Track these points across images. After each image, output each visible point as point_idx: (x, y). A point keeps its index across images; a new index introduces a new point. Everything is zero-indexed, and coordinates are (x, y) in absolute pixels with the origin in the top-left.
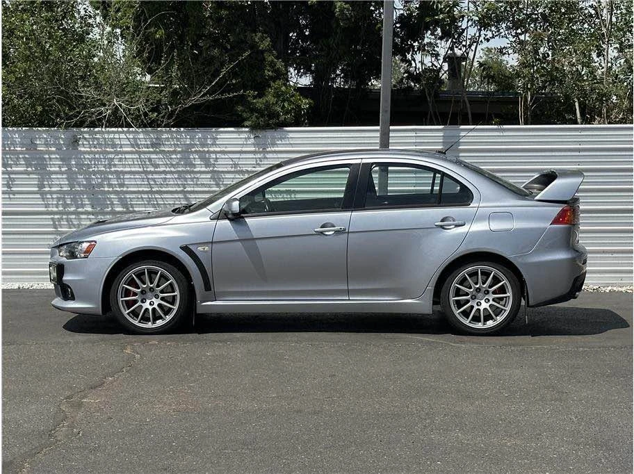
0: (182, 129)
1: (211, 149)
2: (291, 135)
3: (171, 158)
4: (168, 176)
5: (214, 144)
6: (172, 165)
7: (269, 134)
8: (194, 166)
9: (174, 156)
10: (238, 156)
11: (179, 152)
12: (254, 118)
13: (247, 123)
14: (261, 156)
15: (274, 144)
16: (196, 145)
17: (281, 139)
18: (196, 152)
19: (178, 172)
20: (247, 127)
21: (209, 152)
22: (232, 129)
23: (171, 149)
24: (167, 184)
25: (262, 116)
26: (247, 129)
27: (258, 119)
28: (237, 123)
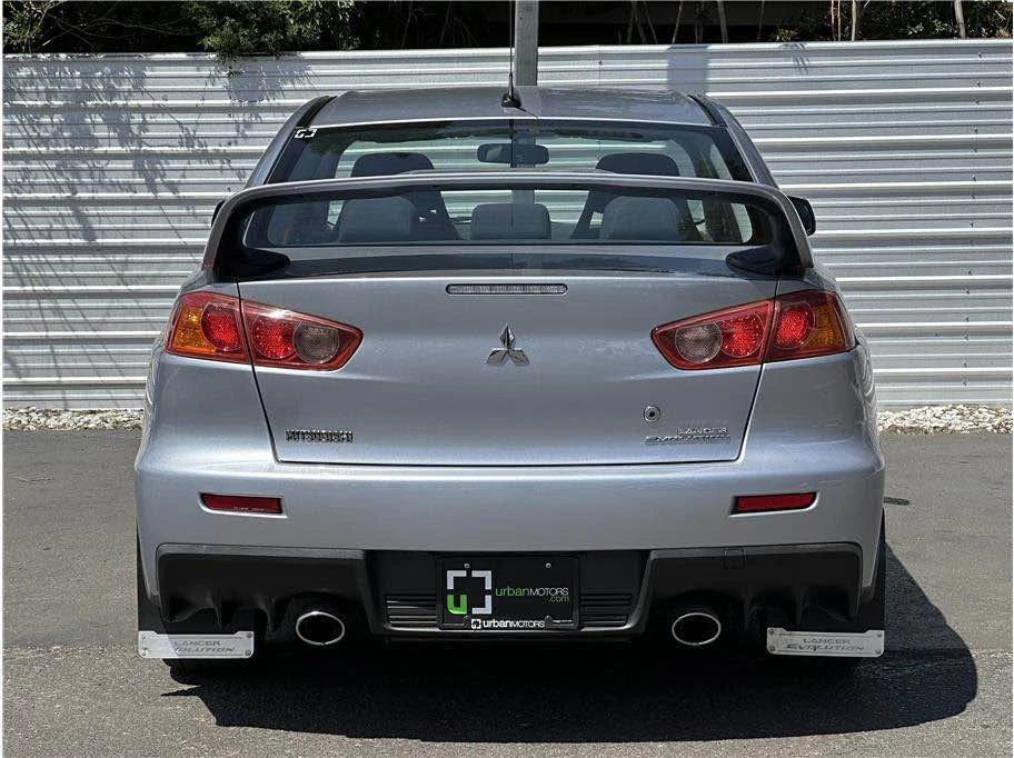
0: (63, 56)
1: (133, 103)
2: (315, 69)
3: (39, 124)
4: (35, 165)
5: (138, 90)
6: (44, 141)
7: (264, 66)
8: (94, 141)
9: (46, 119)
10: (191, 118)
11: (58, 110)
12: (227, 30)
13: (209, 41)
14: (247, 117)
15: (275, 91)
16: (97, 92)
17: (292, 78)
18: (97, 110)
19: (57, 156)
20: (211, 50)
21: (126, 108)
22: (182, 56)
23: (39, 103)
24: (32, 185)
25: (247, 24)
26: (212, 56)
27: (236, 31)
28: (187, 40)
